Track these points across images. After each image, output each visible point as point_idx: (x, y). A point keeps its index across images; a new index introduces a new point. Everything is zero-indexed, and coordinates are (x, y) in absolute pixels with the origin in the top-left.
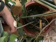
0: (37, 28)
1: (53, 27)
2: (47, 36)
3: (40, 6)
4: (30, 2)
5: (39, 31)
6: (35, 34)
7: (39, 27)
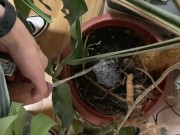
0: (117, 100)
1: (169, 97)
2: (148, 125)
3: (127, 32)
4: (96, 18)
5: (124, 111)
6: (112, 120)
7: (125, 97)
